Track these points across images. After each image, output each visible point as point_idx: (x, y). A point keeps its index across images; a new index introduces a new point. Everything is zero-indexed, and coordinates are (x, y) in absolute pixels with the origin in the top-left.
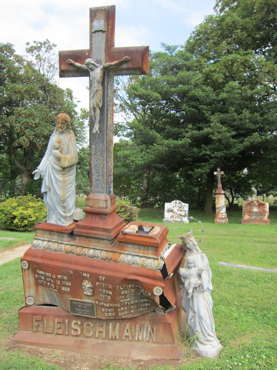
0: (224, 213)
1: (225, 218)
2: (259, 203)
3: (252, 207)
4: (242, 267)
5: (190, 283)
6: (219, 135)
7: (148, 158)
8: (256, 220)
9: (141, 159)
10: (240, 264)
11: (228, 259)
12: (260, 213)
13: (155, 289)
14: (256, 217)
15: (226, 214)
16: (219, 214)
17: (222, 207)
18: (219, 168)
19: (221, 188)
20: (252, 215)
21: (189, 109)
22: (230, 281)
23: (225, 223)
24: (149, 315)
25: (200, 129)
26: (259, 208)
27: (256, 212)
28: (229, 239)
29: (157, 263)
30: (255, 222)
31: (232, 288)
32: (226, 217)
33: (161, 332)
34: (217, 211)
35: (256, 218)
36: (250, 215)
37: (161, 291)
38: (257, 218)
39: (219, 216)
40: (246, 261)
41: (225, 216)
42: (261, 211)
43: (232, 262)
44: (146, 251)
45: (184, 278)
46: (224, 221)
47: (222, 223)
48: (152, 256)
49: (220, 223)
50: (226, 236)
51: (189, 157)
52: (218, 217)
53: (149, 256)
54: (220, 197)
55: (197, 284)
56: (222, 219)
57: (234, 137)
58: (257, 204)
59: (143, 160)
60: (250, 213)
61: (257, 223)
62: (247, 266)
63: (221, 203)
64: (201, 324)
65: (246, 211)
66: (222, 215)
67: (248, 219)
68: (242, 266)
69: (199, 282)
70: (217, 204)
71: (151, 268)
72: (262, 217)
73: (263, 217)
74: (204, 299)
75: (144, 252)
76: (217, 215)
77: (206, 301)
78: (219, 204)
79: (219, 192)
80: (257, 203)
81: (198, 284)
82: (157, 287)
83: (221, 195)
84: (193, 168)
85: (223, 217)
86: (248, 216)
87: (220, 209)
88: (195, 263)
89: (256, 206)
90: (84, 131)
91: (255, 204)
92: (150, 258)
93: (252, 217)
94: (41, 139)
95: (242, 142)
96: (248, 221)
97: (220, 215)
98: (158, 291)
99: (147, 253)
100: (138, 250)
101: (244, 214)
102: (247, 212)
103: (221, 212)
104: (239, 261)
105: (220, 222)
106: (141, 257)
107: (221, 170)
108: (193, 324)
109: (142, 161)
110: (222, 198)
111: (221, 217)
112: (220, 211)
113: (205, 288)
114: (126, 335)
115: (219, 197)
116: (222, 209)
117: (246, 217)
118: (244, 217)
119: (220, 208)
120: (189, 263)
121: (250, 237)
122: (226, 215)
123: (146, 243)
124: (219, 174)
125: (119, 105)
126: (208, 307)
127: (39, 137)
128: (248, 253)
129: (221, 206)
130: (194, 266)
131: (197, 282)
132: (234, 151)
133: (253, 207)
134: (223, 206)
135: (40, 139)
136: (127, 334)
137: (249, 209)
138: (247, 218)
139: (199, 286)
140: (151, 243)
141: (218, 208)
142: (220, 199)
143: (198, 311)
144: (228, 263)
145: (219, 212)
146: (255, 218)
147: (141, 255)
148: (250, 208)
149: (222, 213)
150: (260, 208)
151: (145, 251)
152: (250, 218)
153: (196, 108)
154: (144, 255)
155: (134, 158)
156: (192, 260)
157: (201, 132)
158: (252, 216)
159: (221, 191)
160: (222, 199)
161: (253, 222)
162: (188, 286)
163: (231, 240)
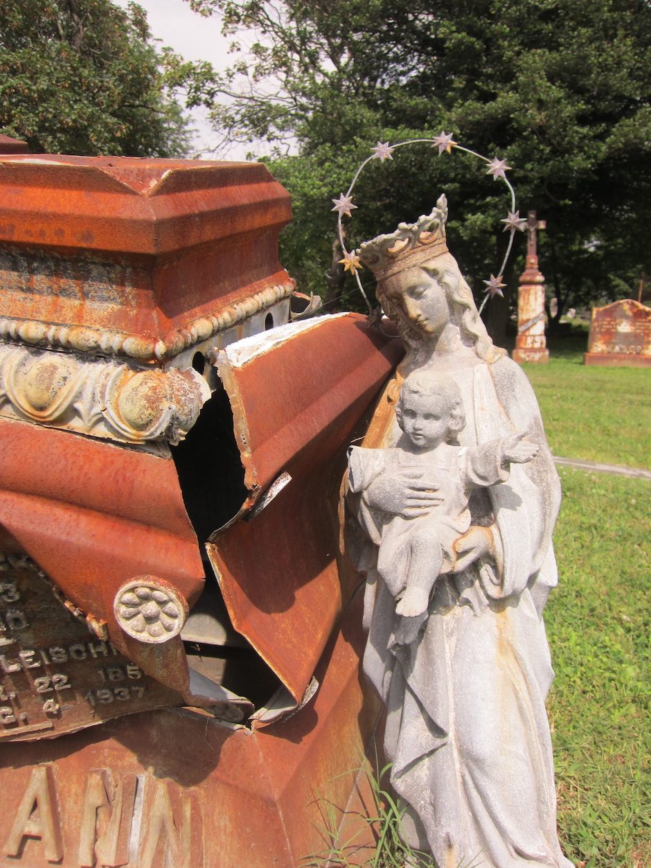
0: (541, 335)
1: (540, 350)
2: (636, 311)
3: (615, 321)
4: (613, 472)
5: (412, 550)
6: (540, 114)
7: (339, 179)
8: (623, 356)
9: (321, 183)
10: (603, 462)
11: (565, 446)
12: (636, 336)
13: (124, 594)
14: (623, 347)
15: (544, 339)
16: (527, 337)
17: (535, 318)
18: (535, 211)
19: (536, 266)
20: (614, 341)
21: (460, 36)
22: (584, 519)
23: (539, 362)
24: (164, 721)
25: (487, 97)
26: (633, 324)
27: (626, 335)
28: (559, 395)
29: (145, 390)
30: (620, 359)
31: (596, 545)
32: (544, 346)
33: (223, 838)
34: (521, 329)
35: (625, 351)
36: (607, 343)
37: (173, 616)
38: (628, 350)
39: (526, 343)
40: (622, 454)
41: (542, 343)
42: (638, 331)
43: (578, 456)
44: (70, 304)
45: (375, 508)
46: (537, 356)
47: (532, 362)
48: (110, 339)
49: (527, 362)
50: (547, 388)
51: (453, 181)
52: (522, 345)
53: (89, 337)
54: (532, 292)
55: (461, 555)
56: (533, 350)
57: (582, 119)
58: (630, 313)
59: (325, 185)
60: (610, 335)
61: (626, 363)
62: (627, 469)
63: (533, 307)
64: (474, 793)
65: (598, 330)
66: (534, 341)
67: (602, 352)
68: (613, 469)
69: (477, 538)
70: (522, 310)
71: (101, 431)
72: (639, 347)
73: (643, 348)
74: (505, 646)
75: (56, 308)
76: (520, 340)
77: (517, 658)
78: (527, 310)
79: (528, 278)
80: (631, 309)
81: (465, 552)
82: (142, 584)
83: (533, 287)
84: (462, 214)
85: (537, 345)
86: (604, 343)
87: (530, 324)
88: (456, 412)
89: (627, 317)
90: (185, 132)
91: (624, 311)
92: (93, 354)
93: (613, 348)
94: (59, 135)
95: (601, 137)
96: (602, 357)
97: (529, 340)
98: (151, 608)
99: (79, 316)
100: (20, 295)
101: (594, 340)
102: (601, 333)
103: (532, 331)
104: (599, 451)
105: (527, 359)
106: (37, 346)
107: (539, 218)
108: (427, 794)
109: (324, 189)
110: (536, 293)
111: (530, 346)
112: (528, 329)
113: (515, 577)
114: (27, 830)
115: (528, 292)
116: (535, 324)
117: (598, 347)
118: (591, 348)
119: (528, 320)
120: (413, 414)
121: (616, 391)
122: (544, 341)
123: (60, 232)
124: (532, 229)
125: (270, 52)
126: (524, 694)
127: (52, 132)
128: (622, 432)
129: (532, 315)
130: (451, 438)
131: (464, 544)
132: (579, 162)
133: (618, 321)
134: (537, 318)
135: (55, 137)
136: (33, 829)
137: (608, 327)
138: (599, 349)
139: (475, 567)
140: (94, 220)
141: (523, 320)
142: (532, 298)
143: (457, 724)
144: (565, 456)
145: (527, 334)
146: (621, 349)
147: (34, 330)
148: (609, 324)
149: (534, 336)
150: (638, 324)
151: (62, 300)
152: (609, 349)
153: (478, 34)
154: (51, 332)
155: (301, 179)
156: (439, 392)
157: (491, 106)
158: (615, 344)
159: (533, 275)
160: (536, 299)
161: (615, 361)
162: (401, 568)
163: (564, 398)
